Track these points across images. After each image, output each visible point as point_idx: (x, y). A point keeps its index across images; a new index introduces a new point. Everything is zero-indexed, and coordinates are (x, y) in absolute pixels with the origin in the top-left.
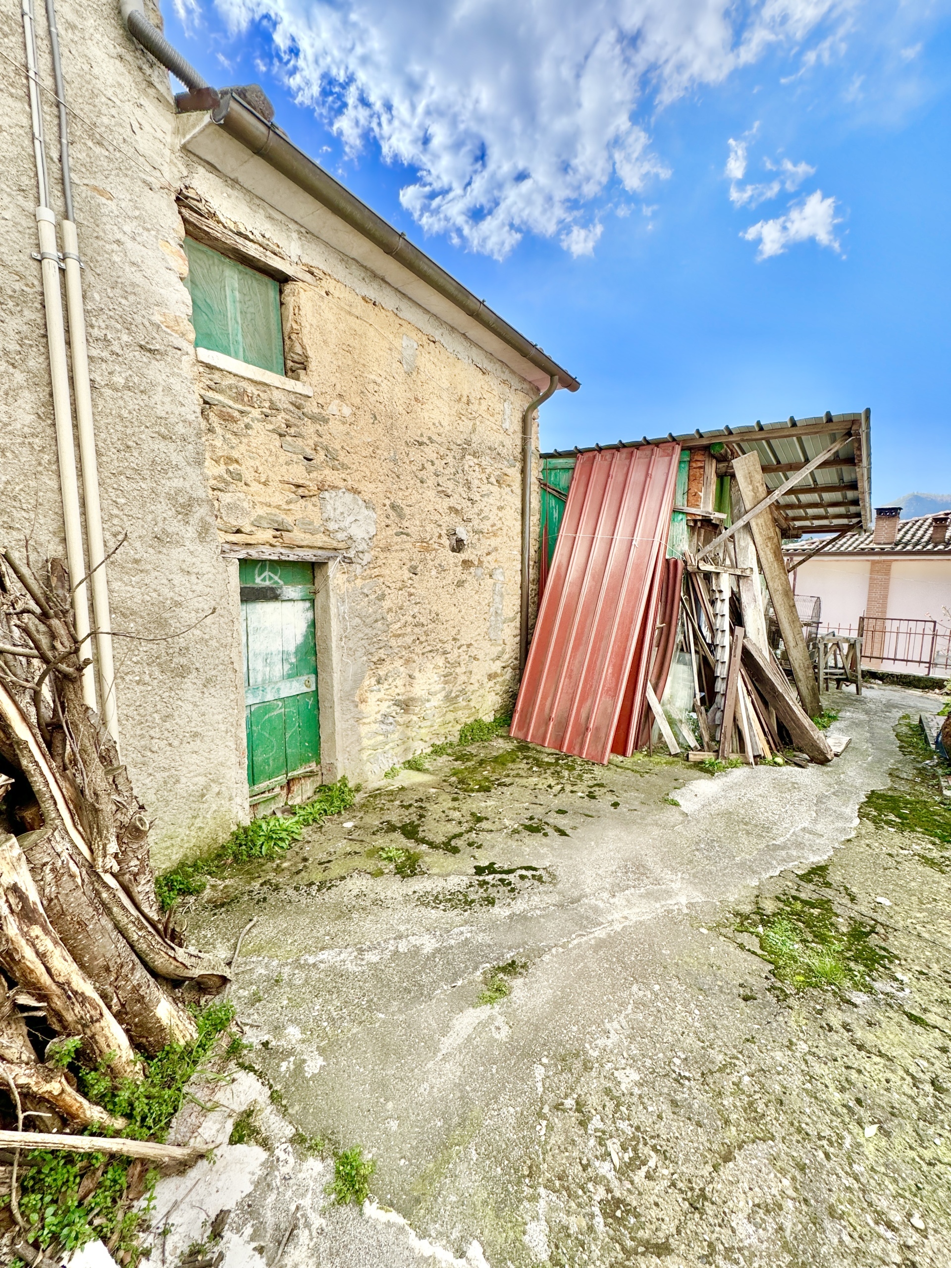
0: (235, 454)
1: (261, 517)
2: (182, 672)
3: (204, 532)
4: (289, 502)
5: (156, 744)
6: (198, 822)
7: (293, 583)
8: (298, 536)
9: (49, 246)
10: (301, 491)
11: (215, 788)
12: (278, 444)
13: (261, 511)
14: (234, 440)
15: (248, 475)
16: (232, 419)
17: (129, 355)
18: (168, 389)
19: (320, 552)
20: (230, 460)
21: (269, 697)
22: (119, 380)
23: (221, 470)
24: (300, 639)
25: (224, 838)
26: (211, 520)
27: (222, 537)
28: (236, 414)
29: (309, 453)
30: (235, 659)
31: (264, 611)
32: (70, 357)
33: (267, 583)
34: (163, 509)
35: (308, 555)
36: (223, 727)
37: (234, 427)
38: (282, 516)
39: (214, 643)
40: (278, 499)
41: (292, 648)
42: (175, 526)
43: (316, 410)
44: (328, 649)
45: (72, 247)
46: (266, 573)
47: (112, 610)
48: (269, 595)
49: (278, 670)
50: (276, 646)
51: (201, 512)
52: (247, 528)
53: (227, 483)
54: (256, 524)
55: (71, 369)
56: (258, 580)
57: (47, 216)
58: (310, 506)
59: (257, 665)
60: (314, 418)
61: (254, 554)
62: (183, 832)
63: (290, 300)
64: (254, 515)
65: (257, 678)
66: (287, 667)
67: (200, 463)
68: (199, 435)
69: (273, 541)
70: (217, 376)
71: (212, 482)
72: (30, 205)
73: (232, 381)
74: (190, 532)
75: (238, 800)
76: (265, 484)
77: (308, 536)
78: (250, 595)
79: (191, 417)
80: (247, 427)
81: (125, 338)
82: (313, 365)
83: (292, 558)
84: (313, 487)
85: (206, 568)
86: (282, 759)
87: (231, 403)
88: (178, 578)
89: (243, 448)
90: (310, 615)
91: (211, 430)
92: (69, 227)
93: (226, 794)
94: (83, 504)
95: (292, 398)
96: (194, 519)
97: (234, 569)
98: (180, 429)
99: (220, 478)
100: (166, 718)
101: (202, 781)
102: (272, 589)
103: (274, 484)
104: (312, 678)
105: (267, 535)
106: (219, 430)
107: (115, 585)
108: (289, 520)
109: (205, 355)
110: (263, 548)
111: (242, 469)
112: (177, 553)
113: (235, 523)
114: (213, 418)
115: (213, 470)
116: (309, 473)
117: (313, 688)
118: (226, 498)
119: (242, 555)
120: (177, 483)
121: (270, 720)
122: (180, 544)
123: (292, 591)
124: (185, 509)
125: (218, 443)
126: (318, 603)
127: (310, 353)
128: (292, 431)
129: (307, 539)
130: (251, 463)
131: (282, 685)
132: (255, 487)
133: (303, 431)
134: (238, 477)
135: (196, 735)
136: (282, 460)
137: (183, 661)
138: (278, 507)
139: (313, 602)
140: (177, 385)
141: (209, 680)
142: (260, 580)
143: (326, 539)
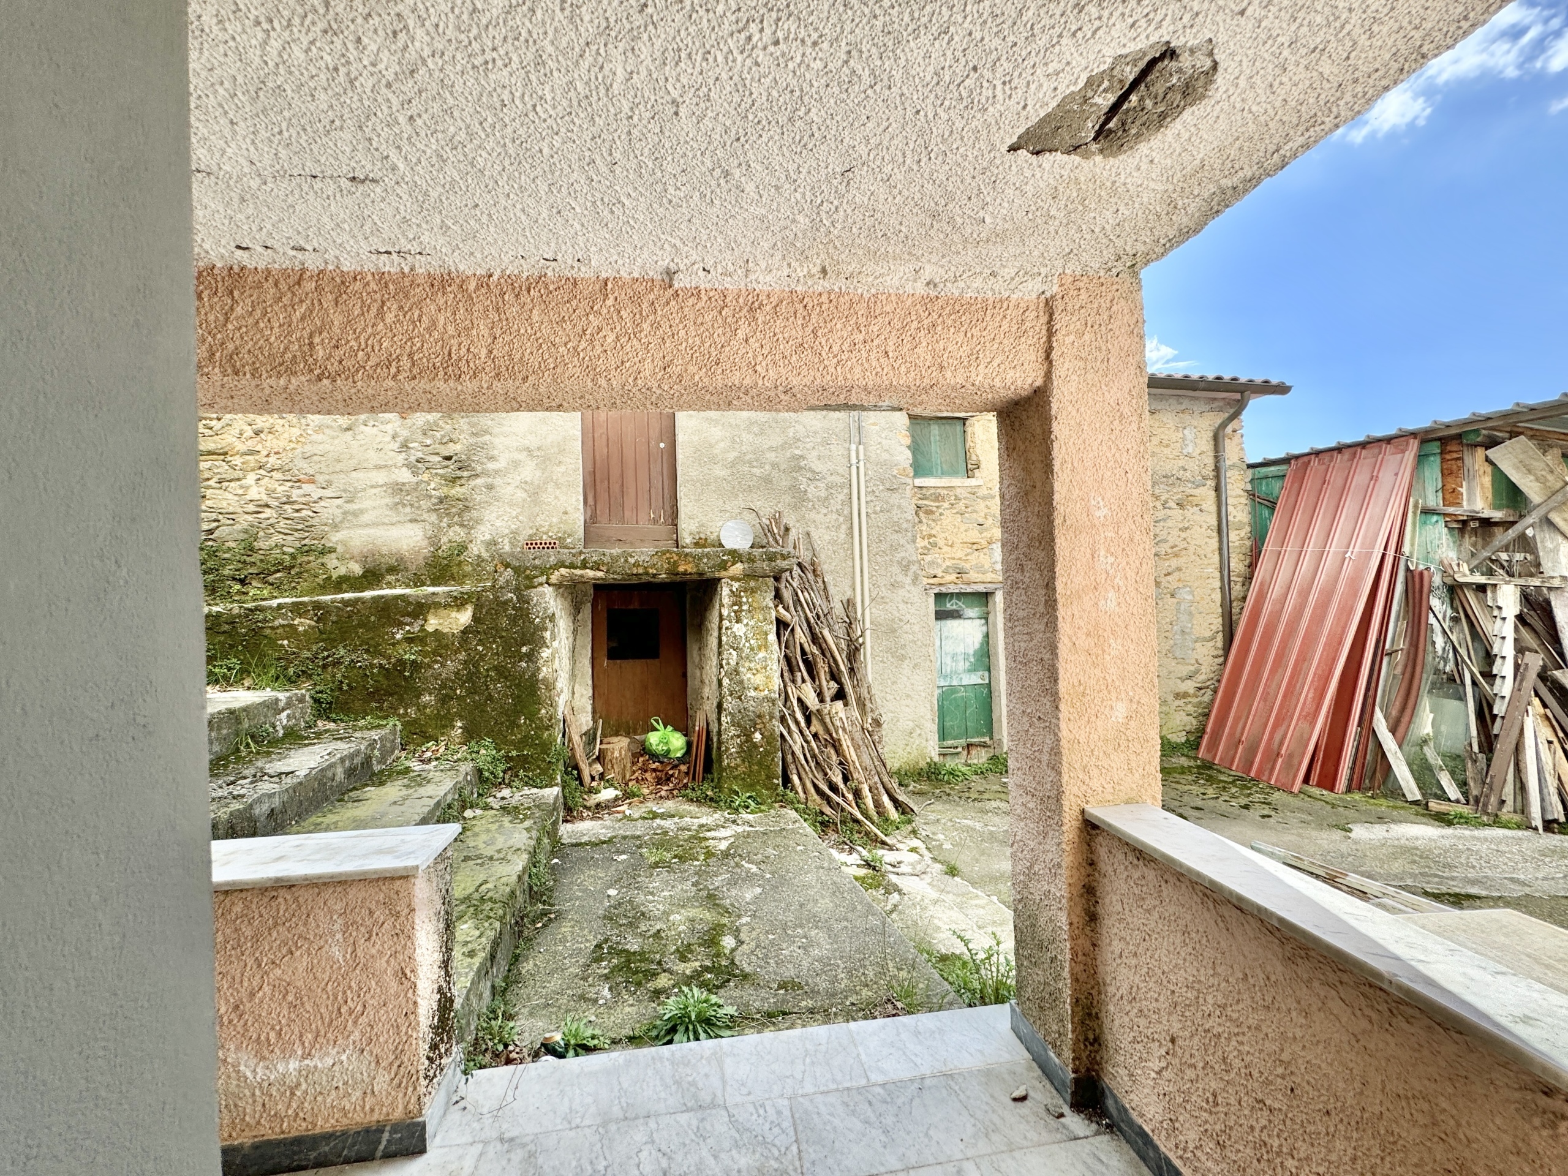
0: (933, 532)
1: (948, 567)
2: (902, 658)
3: (915, 580)
4: (966, 555)
5: (889, 697)
6: (908, 749)
7: (971, 606)
8: (973, 576)
9: (854, 461)
10: (975, 547)
11: (919, 732)
12: (959, 520)
13: (948, 563)
14: (933, 524)
15: (941, 543)
16: (932, 512)
17: (882, 495)
18: (899, 507)
19: (989, 585)
20: (931, 536)
21: (955, 683)
22: (878, 508)
23: (925, 543)
24: (977, 646)
25: (922, 764)
26: (919, 572)
27: (926, 581)
28: (934, 509)
29: (981, 521)
30: (931, 653)
31: (951, 624)
32: (859, 504)
33: (954, 607)
34: (896, 569)
35: (981, 588)
36: (923, 694)
37: (933, 517)
38: (962, 564)
39: (919, 643)
40: (960, 554)
41: (971, 652)
42: (901, 578)
43: (986, 492)
44: (996, 654)
45: (861, 457)
46: (954, 601)
47: (871, 623)
48: (955, 615)
49: (962, 665)
50: (960, 649)
51: (914, 568)
52: (940, 574)
53: (929, 550)
54: (946, 571)
55: (859, 510)
56: (948, 605)
57: (853, 447)
58: (982, 555)
59: (948, 660)
60: (984, 498)
61: (944, 590)
62: (900, 751)
63: (969, 430)
64: (944, 566)
65: (947, 669)
66: (967, 664)
67: (914, 542)
68: (914, 527)
69: (956, 581)
70: (924, 491)
71: (920, 550)
72: (847, 445)
73: (932, 491)
74: (908, 580)
75: (931, 743)
76: (951, 546)
77: (980, 575)
78: (941, 615)
79: (910, 518)
80: (941, 514)
81: (881, 487)
82: (982, 466)
83: (969, 590)
84: (984, 542)
85: (916, 599)
86: (964, 727)
87: (932, 503)
88: (902, 606)
89: (938, 528)
90: (984, 629)
91: (921, 522)
92: (861, 447)
93: (924, 736)
94: (862, 572)
95: (970, 490)
96: (910, 573)
97: (932, 600)
98: (905, 526)
99: (925, 548)
100: (894, 683)
101: (911, 724)
102: (957, 611)
103: (958, 545)
104: (986, 674)
105: (952, 577)
106: (924, 521)
107: (873, 610)
108: (967, 566)
109: (919, 482)
110: (949, 586)
111: (937, 540)
112: (902, 592)
113: (933, 572)
114: (922, 515)
115: (921, 543)
116: (981, 533)
117: (987, 681)
118: (928, 558)
119: (936, 591)
120: (903, 554)
121: (955, 699)
122: (903, 587)
123: (972, 612)
124: (906, 568)
125: (924, 528)
126: (990, 621)
127: (981, 458)
128: (969, 510)
129: (979, 577)
130: (943, 535)
131: (963, 676)
132: (945, 549)
133: (976, 508)
134: (935, 545)
135: (908, 696)
136: (962, 529)
137: (903, 652)
138: (960, 559)
139: (986, 619)
140: (903, 503)
141: (916, 665)
142: (950, 606)
143: (993, 576)
